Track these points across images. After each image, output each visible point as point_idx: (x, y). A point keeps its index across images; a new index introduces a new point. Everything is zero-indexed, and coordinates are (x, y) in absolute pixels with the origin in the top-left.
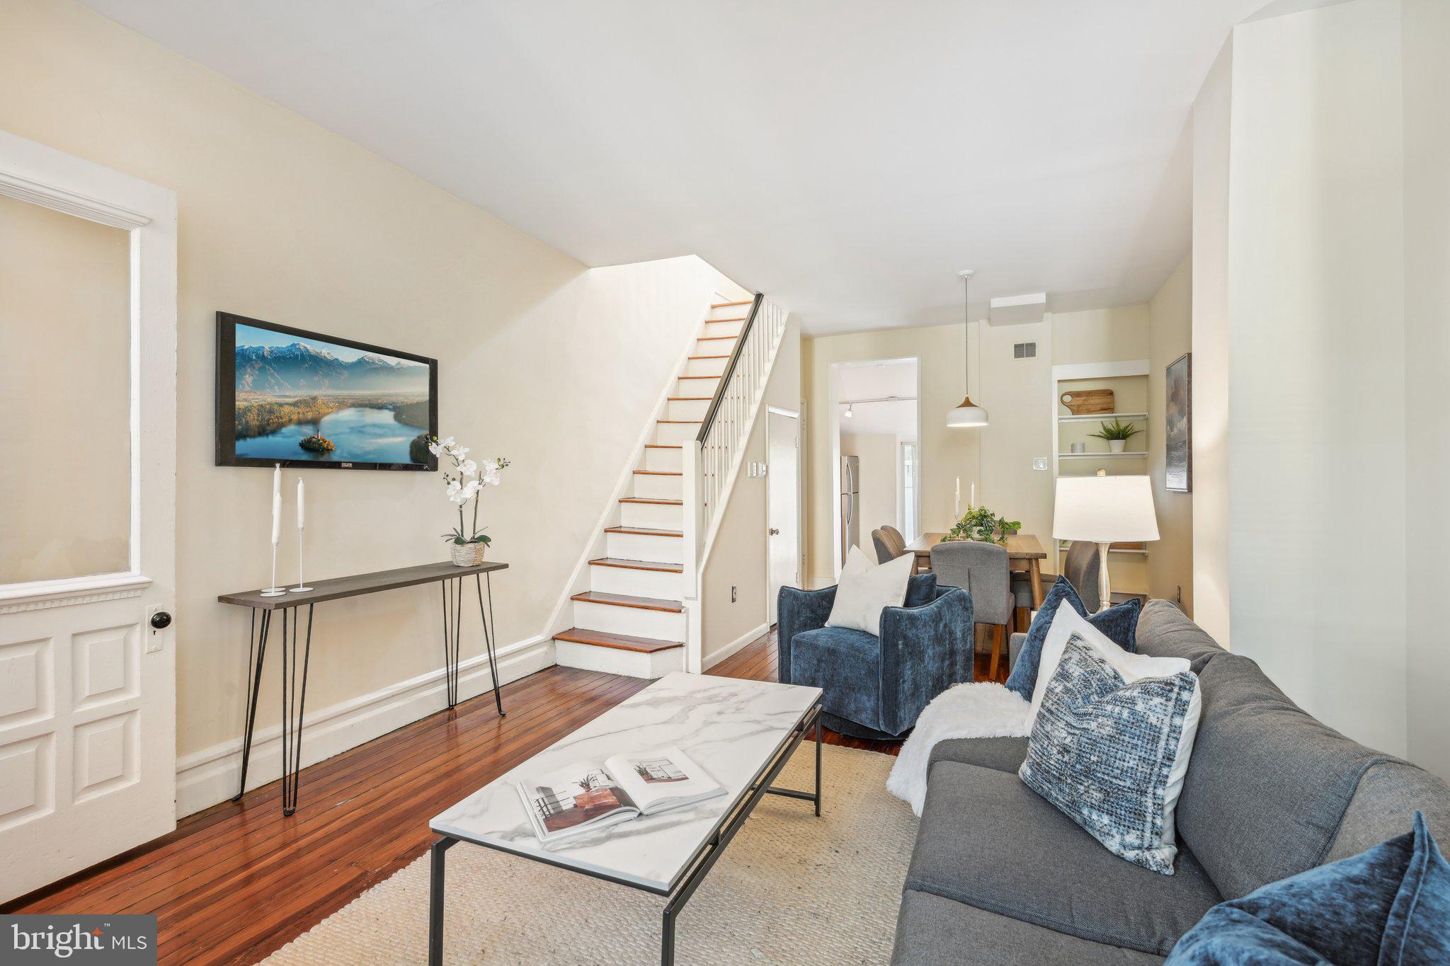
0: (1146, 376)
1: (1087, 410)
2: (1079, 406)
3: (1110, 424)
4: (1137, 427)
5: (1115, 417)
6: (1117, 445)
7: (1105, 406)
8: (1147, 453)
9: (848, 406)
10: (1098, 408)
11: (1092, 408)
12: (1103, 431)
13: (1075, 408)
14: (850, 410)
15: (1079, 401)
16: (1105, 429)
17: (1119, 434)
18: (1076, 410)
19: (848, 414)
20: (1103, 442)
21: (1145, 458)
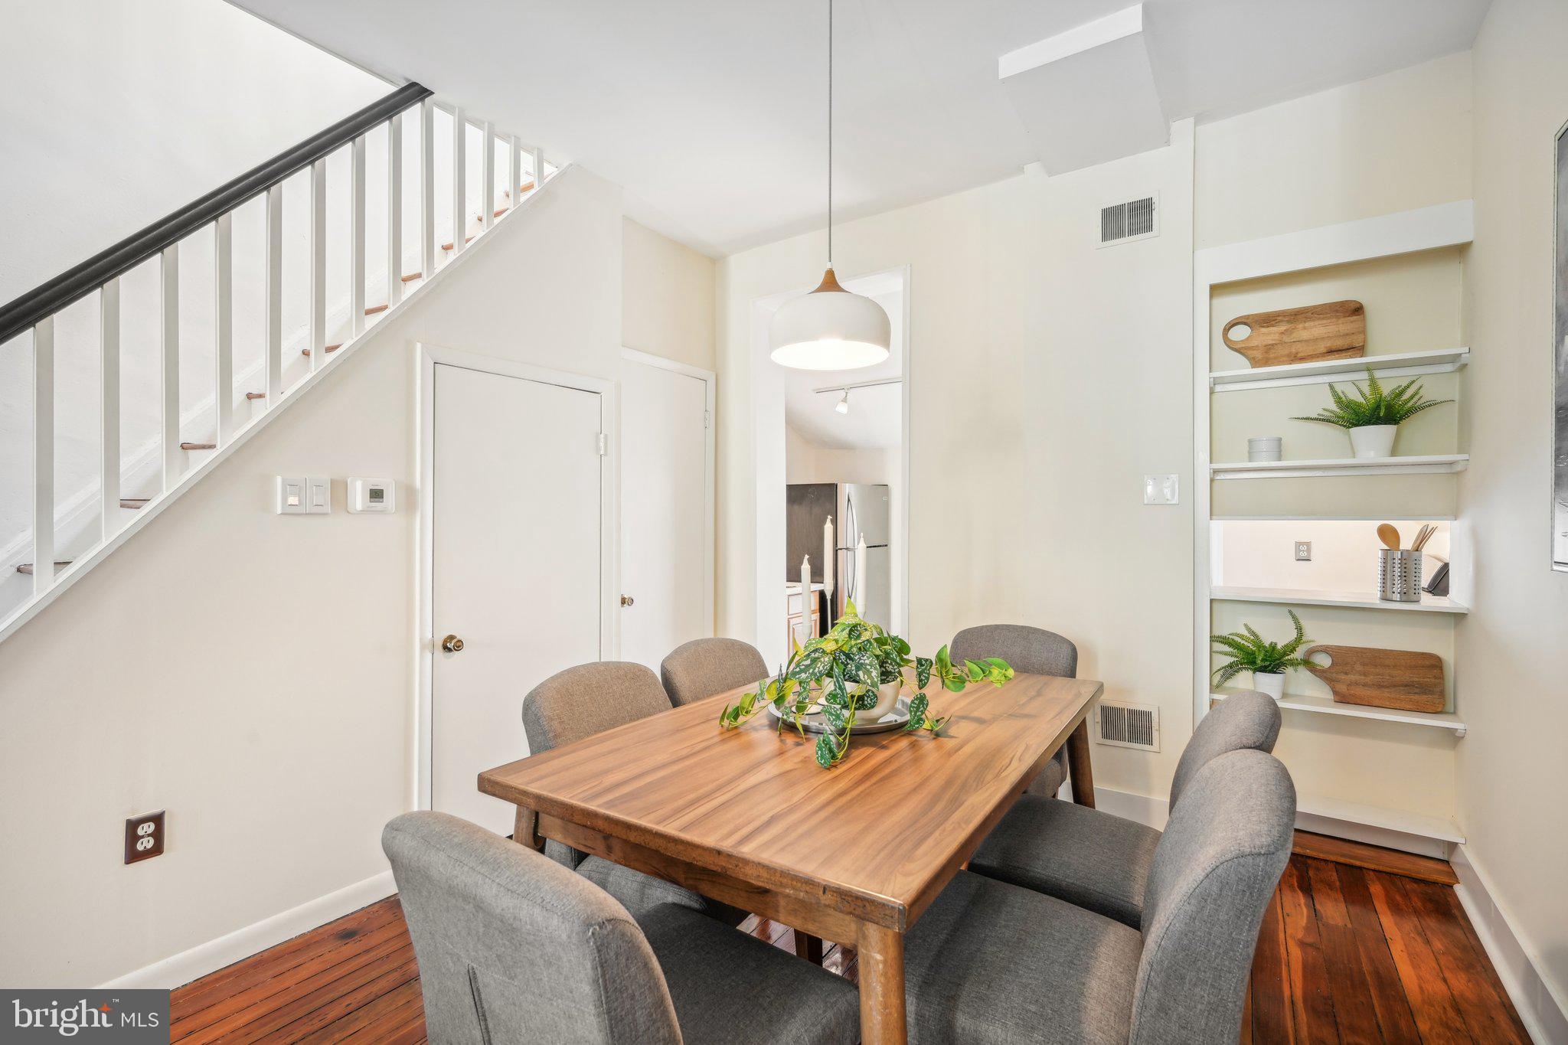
0: (1460, 251)
1: (1288, 355)
2: (1269, 348)
3: (1357, 388)
4: (1430, 392)
5: (1369, 368)
6: (1373, 440)
7: (1339, 343)
8: (1465, 456)
9: (842, 394)
10: (1322, 347)
11: (1304, 350)
12: (1334, 407)
13: (1258, 354)
14: (845, 400)
15: (1270, 335)
16: (1339, 401)
17: (1378, 407)
18: (1262, 357)
19: (842, 408)
20: (1334, 432)
21: (1454, 473)
